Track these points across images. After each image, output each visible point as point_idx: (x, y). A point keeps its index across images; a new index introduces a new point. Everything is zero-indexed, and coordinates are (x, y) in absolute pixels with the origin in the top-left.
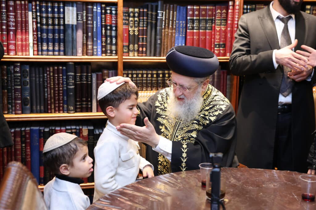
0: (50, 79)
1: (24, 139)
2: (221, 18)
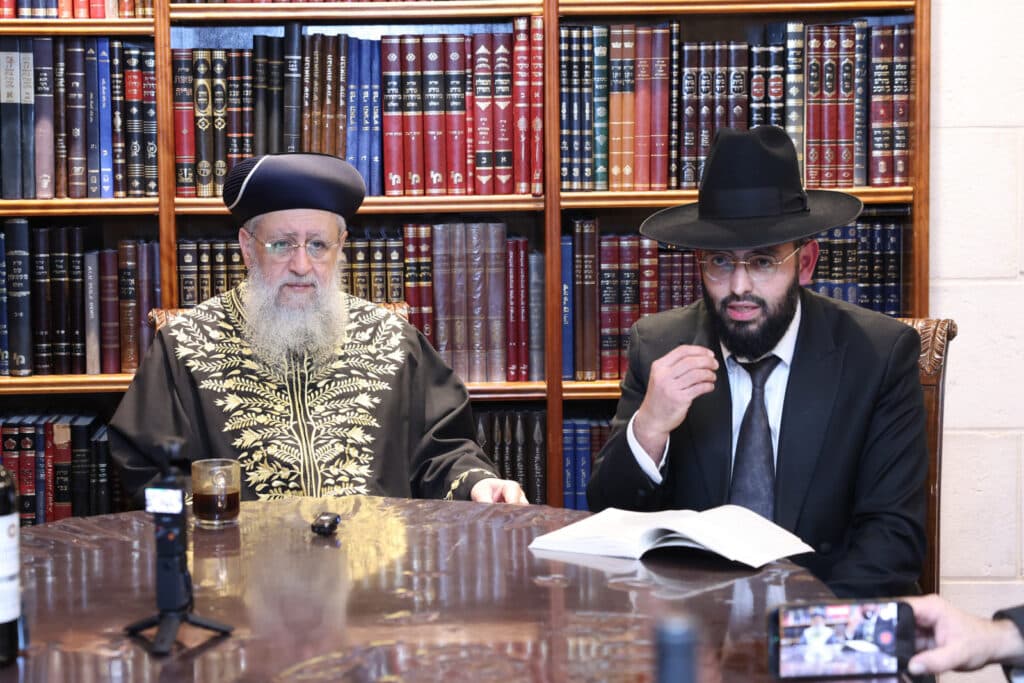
2: (492, 70)
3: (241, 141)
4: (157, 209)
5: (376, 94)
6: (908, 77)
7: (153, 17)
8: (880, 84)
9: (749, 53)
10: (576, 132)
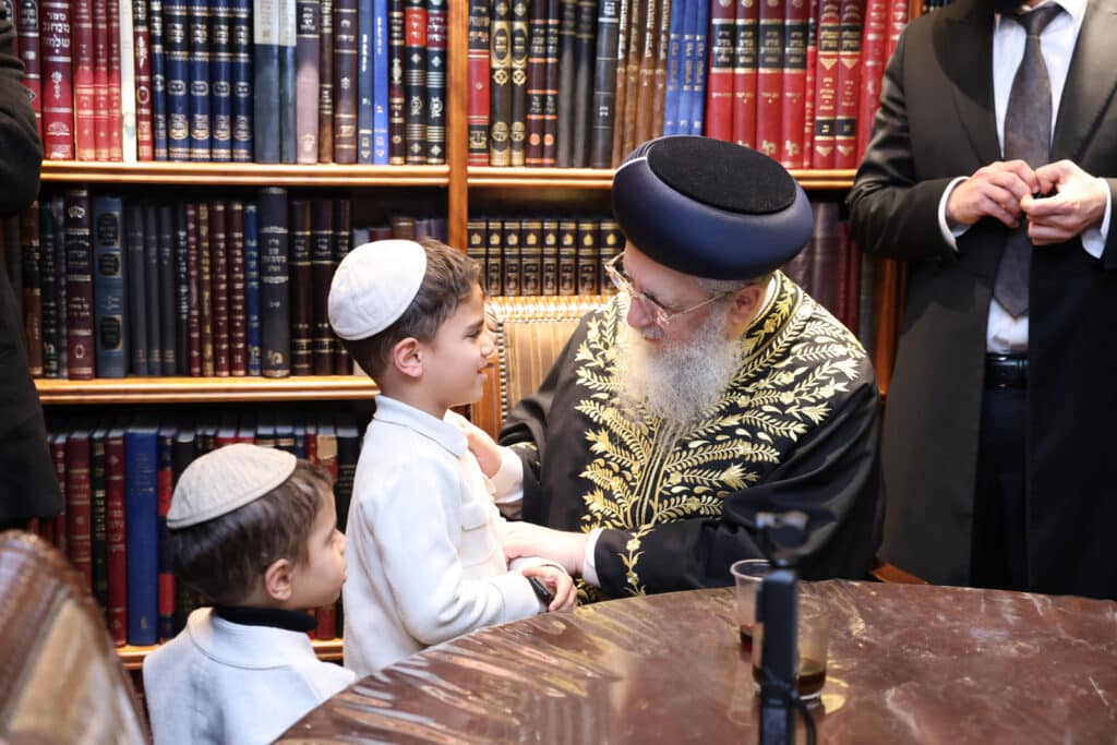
0: (199, 249)
1: (100, 471)
2: (840, 21)
3: (543, 99)
5: (701, 48)
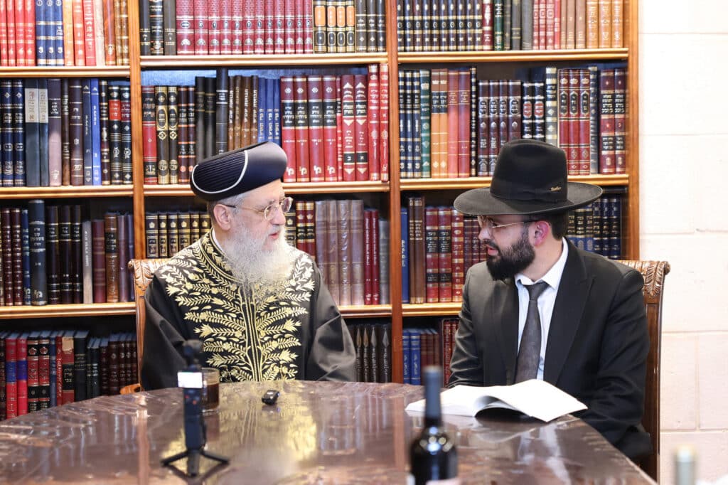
2: (354, 99)
3: (188, 147)
4: (131, 193)
5: (277, 115)
6: (624, 103)
7: (129, 65)
8: (606, 107)
9: (522, 87)
10: (409, 140)
